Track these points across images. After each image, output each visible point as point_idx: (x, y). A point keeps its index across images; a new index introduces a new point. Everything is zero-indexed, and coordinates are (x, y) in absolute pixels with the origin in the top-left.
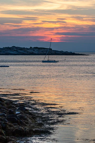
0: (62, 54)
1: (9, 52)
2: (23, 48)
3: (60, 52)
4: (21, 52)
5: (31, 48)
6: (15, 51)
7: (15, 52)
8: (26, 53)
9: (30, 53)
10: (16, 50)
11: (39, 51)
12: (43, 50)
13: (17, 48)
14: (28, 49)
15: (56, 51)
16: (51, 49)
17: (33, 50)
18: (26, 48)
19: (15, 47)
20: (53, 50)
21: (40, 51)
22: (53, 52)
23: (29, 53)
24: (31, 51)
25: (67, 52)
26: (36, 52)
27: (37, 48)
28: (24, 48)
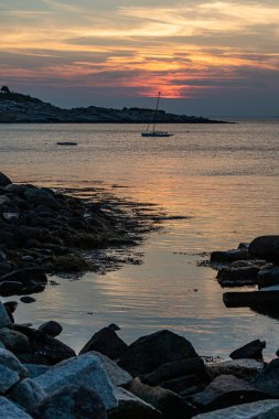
1: (83, 117)
2: (109, 109)
4: (105, 118)
5: (125, 109)
6: (94, 115)
7: (94, 118)
8: (115, 119)
10: (95, 113)
11: (140, 115)
13: (98, 109)
14: (119, 111)
16: (162, 112)
17: (129, 114)
18: (116, 110)
20: (166, 113)
21: (142, 115)
22: (167, 118)
24: (125, 115)
26: (135, 118)
27: (136, 109)
28: (112, 110)
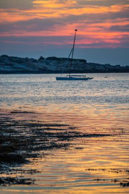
0: (107, 70)
2: (23, 59)
3: (104, 66)
4: (19, 68)
5: (42, 58)
6: (7, 65)
7: (7, 68)
8: (31, 70)
9: (40, 69)
10: (8, 63)
11: (59, 65)
12: (67, 63)
13: (11, 59)
14: (35, 61)
15: (96, 64)
16: (85, 61)
17: (47, 64)
18: (32, 59)
19: (7, 56)
20: (88, 62)
21: (61, 65)
22: (89, 68)
23: (37, 70)
24: (41, 65)
25: (119, 66)
26: (53, 68)
27: (54, 58)
28: (27, 59)
